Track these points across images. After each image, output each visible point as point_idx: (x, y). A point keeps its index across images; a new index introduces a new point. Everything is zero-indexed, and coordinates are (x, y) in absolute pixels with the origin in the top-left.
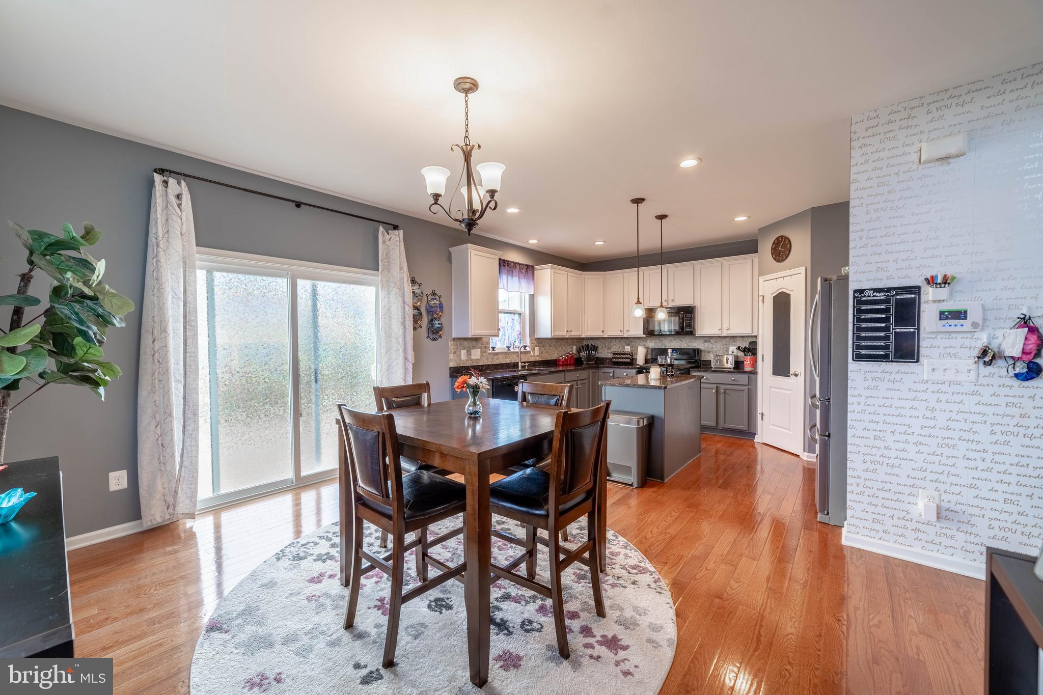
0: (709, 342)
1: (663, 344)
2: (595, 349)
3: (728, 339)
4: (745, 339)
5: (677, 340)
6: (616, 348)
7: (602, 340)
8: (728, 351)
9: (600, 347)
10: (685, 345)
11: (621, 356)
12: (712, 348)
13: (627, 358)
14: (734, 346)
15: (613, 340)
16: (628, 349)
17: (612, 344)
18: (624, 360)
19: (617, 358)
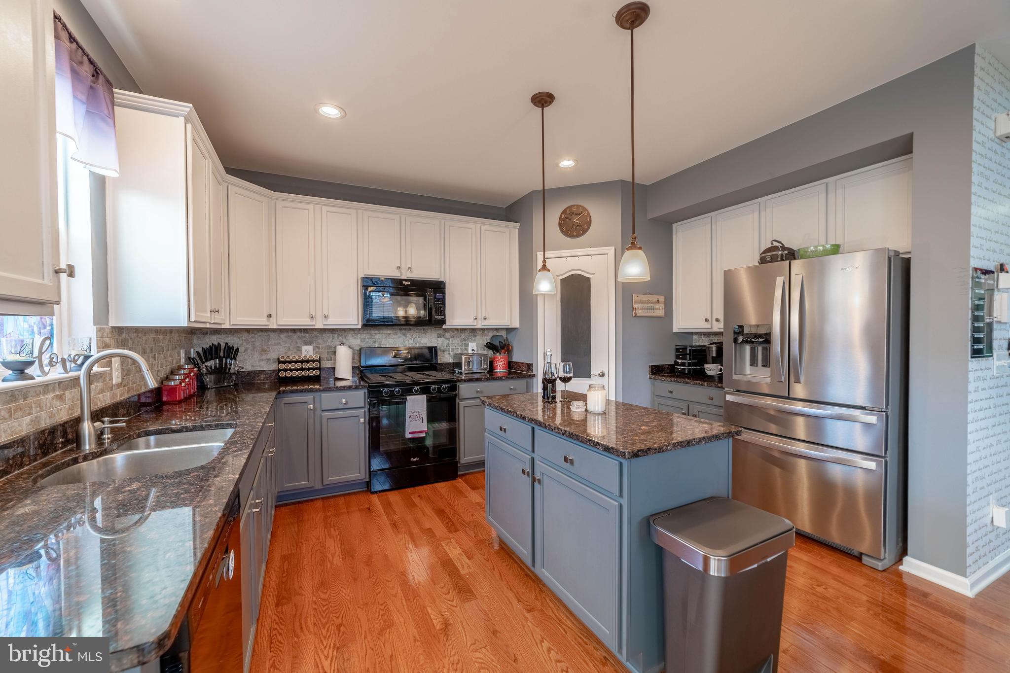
0: (444, 336)
1: (375, 341)
2: (232, 352)
3: (467, 333)
4: (486, 332)
5: (399, 335)
6: (280, 349)
7: (246, 334)
8: (467, 349)
9: (241, 349)
10: (411, 342)
11: (305, 366)
12: (448, 345)
13: (314, 369)
14: (474, 341)
15: (272, 335)
16: (308, 351)
17: (272, 342)
18: (308, 373)
19: (291, 370)
